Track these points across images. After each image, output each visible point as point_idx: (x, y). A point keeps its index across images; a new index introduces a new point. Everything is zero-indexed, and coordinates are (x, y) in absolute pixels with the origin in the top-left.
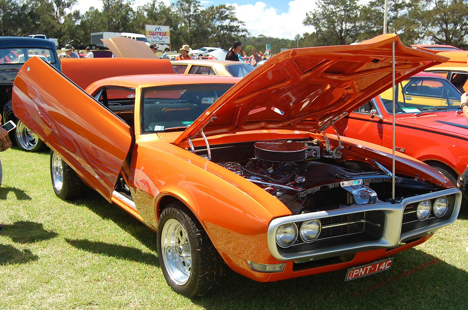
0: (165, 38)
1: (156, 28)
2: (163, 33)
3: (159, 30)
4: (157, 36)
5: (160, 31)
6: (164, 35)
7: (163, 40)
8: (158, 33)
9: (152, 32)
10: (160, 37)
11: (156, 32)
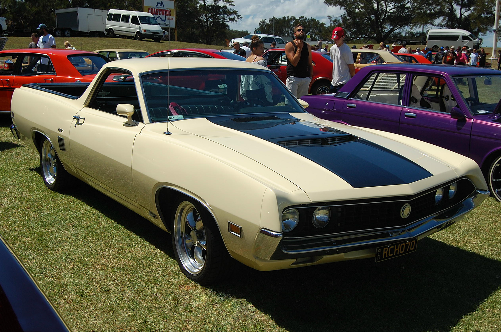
0: (169, 19)
1: (158, 3)
2: (167, 10)
3: (161, 6)
4: (159, 15)
5: (162, 8)
6: (167, 15)
7: (167, 22)
8: (160, 10)
9: (152, 9)
10: (163, 17)
11: (157, 9)
